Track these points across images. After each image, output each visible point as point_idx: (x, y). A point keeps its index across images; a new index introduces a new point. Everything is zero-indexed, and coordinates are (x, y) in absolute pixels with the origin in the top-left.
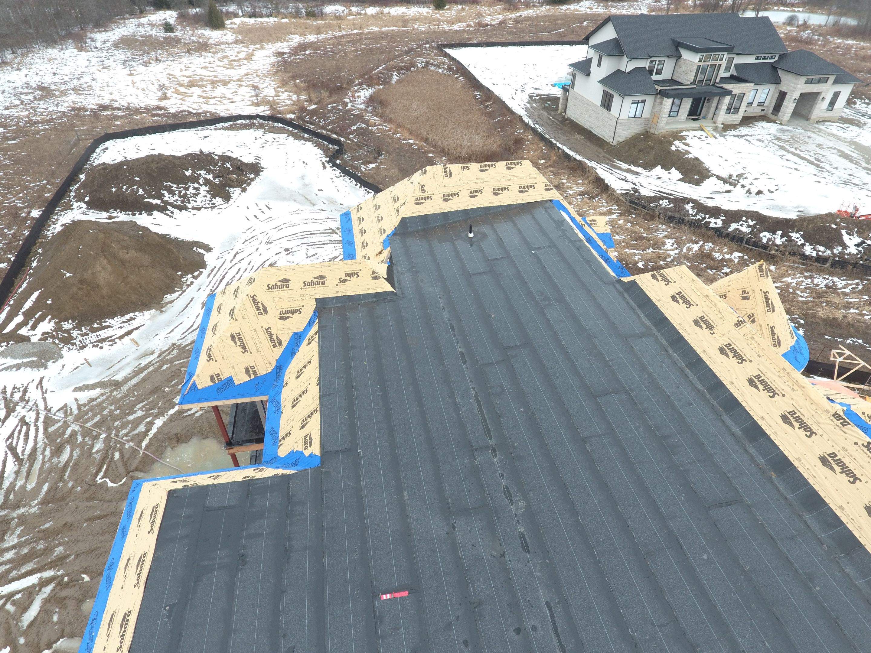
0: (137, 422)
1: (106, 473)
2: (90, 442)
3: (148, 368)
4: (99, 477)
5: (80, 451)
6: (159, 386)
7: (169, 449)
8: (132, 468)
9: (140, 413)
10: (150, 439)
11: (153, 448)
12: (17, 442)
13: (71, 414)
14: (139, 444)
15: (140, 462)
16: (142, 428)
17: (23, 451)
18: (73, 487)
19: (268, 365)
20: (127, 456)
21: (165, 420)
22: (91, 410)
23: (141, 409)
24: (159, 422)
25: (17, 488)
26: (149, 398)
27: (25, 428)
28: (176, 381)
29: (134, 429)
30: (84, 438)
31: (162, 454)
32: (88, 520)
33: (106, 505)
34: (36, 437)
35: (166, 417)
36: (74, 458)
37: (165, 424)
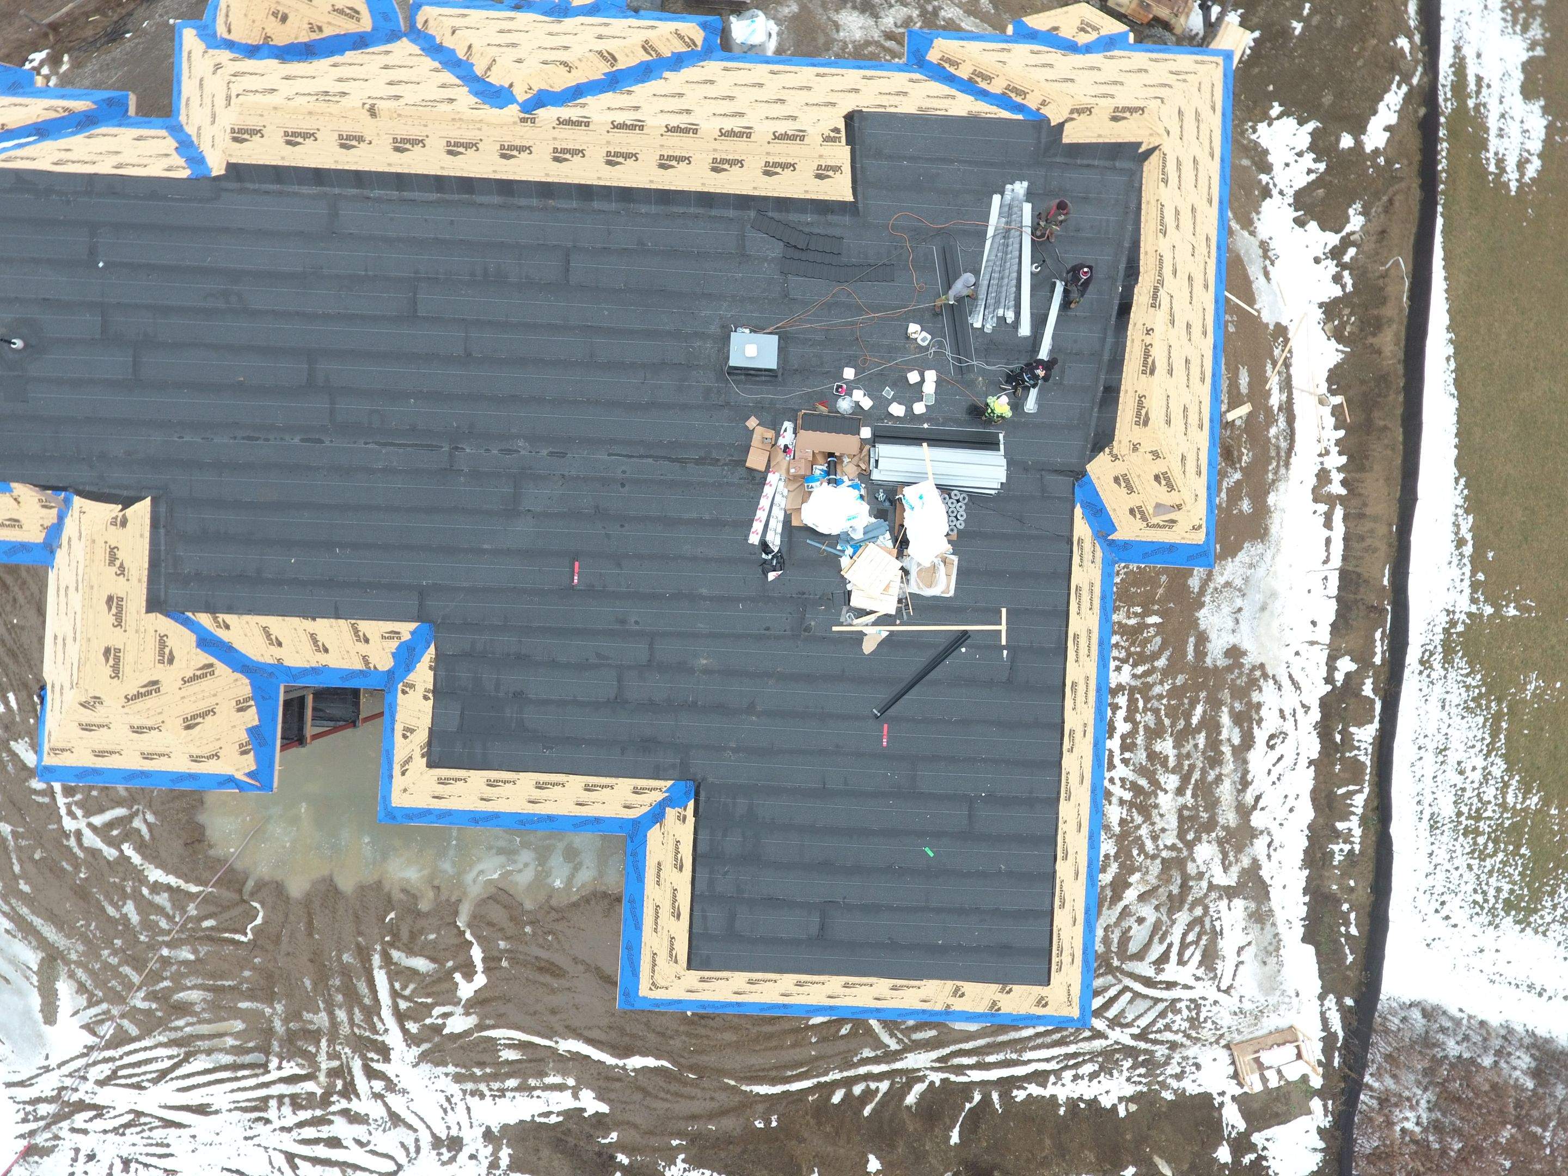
0: (146, 907)
1: (236, 931)
2: (174, 968)
3: (20, 916)
4: (243, 939)
5: (188, 977)
6: (71, 889)
7: (212, 852)
8: (235, 896)
9: (130, 908)
10: (187, 882)
11: (205, 875)
12: (151, 1072)
13: (108, 1011)
14: (191, 896)
15: (228, 889)
16: (162, 899)
17: (170, 1057)
18: (254, 968)
19: (239, 683)
20: (213, 909)
21: (152, 867)
22: (105, 983)
23: (118, 908)
24: (155, 875)
25: (238, 1043)
26: (98, 901)
27: (120, 1073)
28: (64, 864)
29: (160, 910)
30: (166, 979)
31: (219, 860)
32: (310, 935)
33: (292, 918)
34: (145, 1049)
35: (146, 865)
36: (200, 981)
37: (161, 865)
